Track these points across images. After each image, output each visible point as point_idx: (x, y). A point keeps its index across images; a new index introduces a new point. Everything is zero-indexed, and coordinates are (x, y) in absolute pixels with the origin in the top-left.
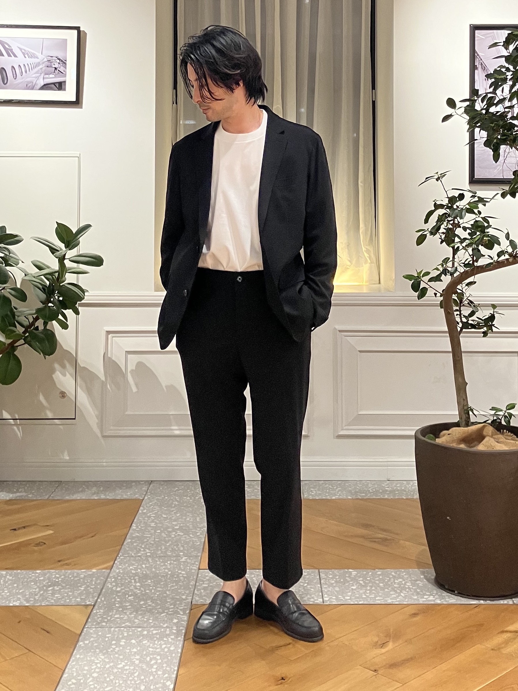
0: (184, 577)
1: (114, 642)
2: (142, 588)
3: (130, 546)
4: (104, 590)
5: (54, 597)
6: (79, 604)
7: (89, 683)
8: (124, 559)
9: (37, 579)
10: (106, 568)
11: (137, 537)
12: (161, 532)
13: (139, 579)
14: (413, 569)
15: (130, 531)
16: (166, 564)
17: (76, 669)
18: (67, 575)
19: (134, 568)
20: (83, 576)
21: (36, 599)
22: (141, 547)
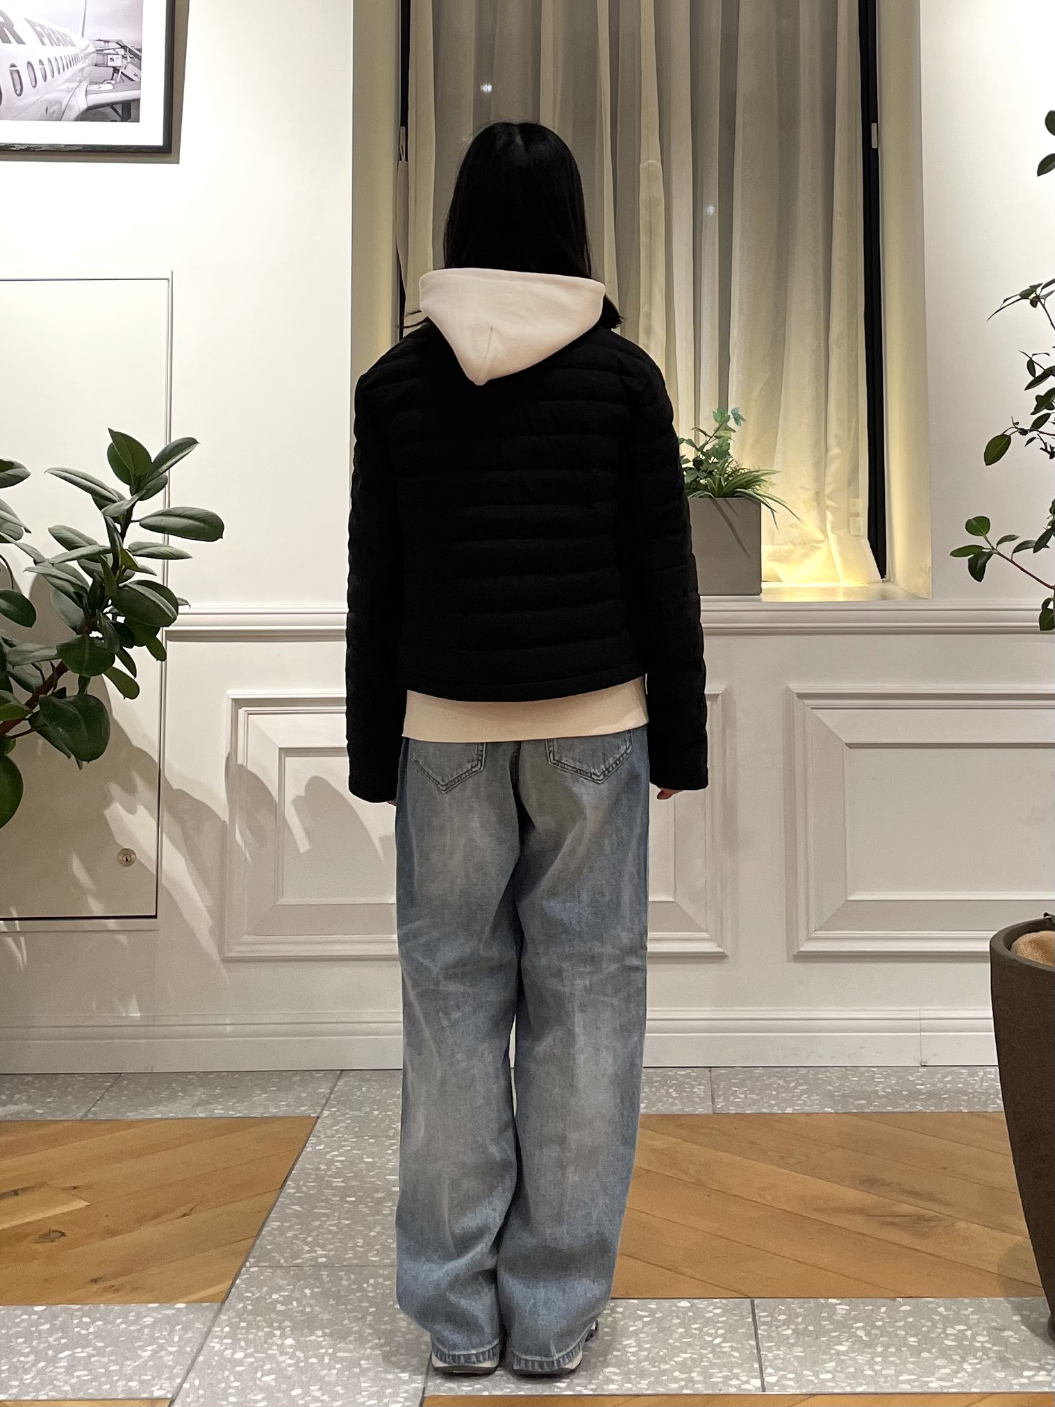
2: (298, 1353)
3: (278, 1239)
4: (201, 1358)
5: (73, 1377)
6: (133, 1396)
8: (261, 1273)
9: (34, 1329)
10: (212, 1299)
11: (297, 1215)
12: (358, 1201)
13: (293, 1328)
14: (991, 1299)
15: (280, 1199)
18: (111, 1318)
19: (283, 1296)
20: (152, 1320)
21: (24, 1384)
22: (304, 1241)
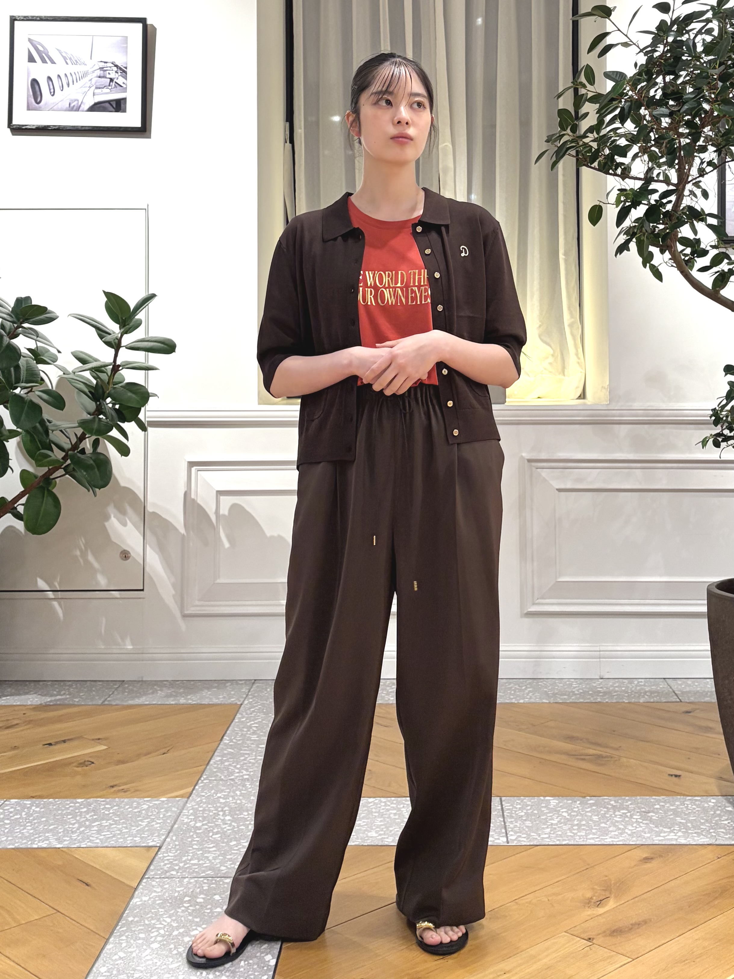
1: (187, 899)
2: (233, 824)
3: (219, 766)
4: (176, 826)
5: (101, 835)
6: (137, 845)
7: (144, 957)
8: (210, 783)
9: (77, 811)
10: (182, 796)
11: (230, 753)
13: (230, 811)
14: (643, 797)
15: (220, 746)
17: (127, 937)
18: (122, 805)
19: (224, 795)
20: (147, 806)
21: (72, 839)
22: (235, 767)
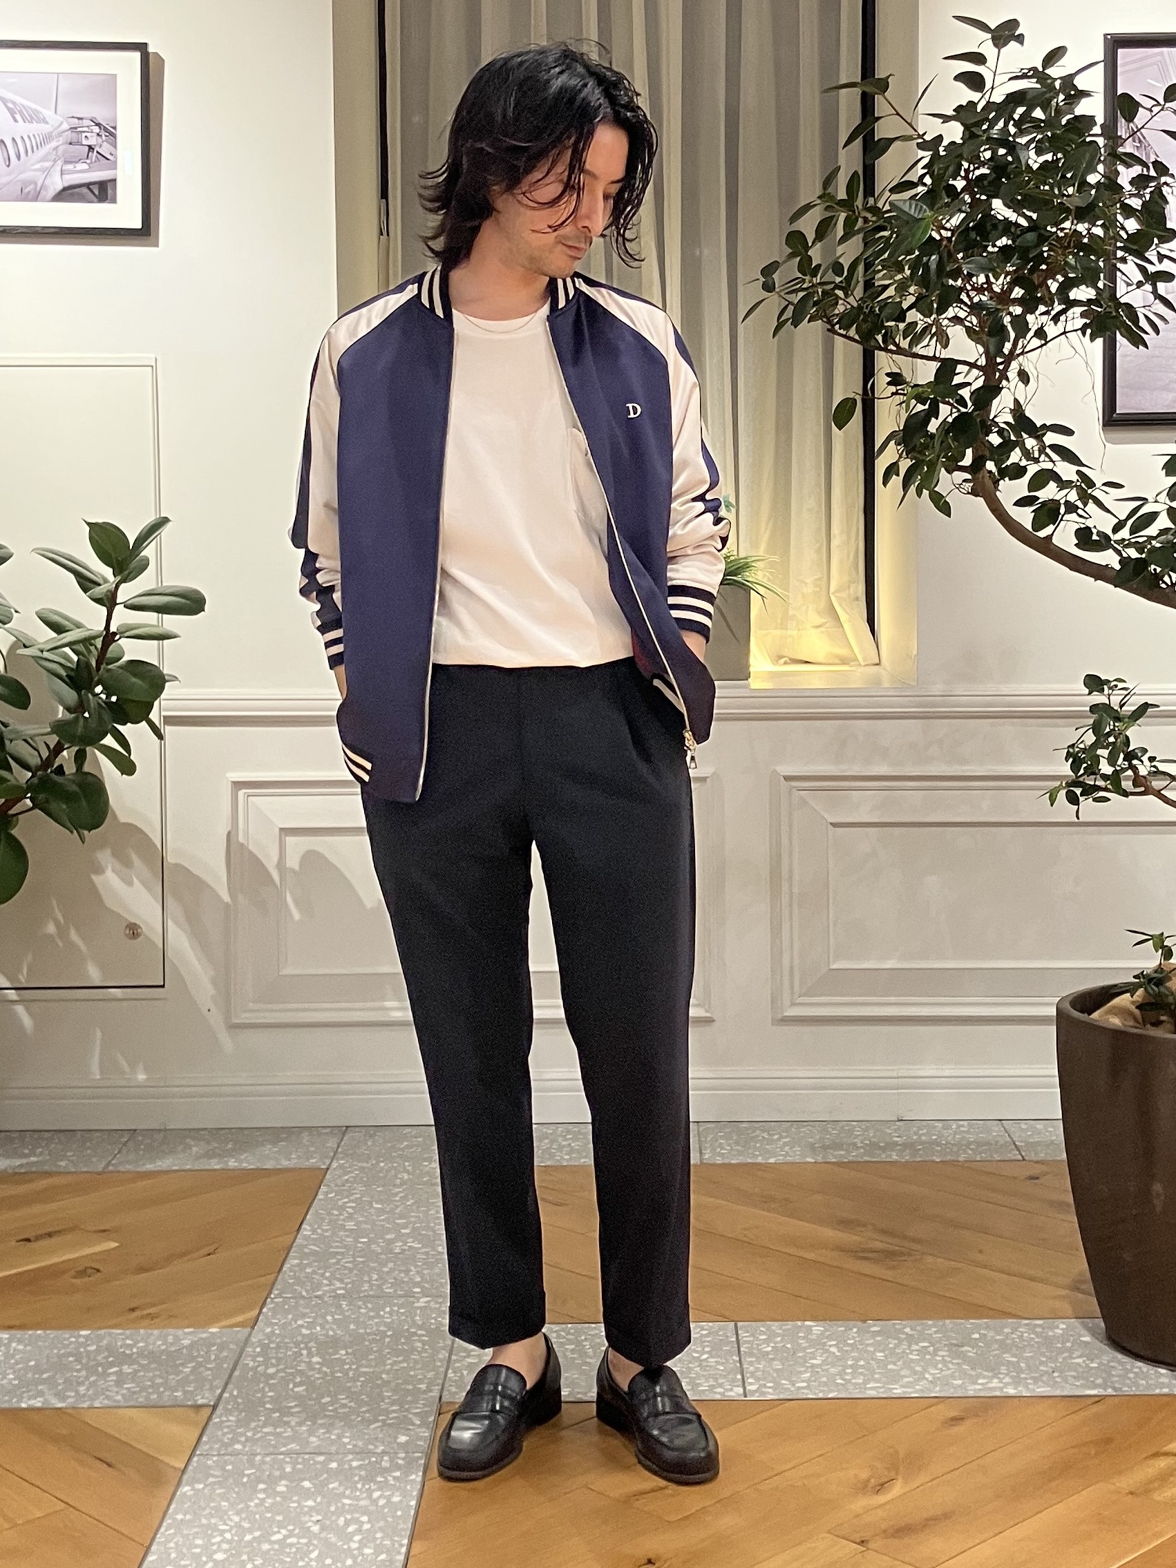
0: (424, 1343)
1: (261, 1486)
2: (325, 1369)
3: (298, 1274)
4: (237, 1373)
5: (123, 1388)
6: (179, 1403)
8: (284, 1303)
9: (82, 1350)
10: (241, 1325)
11: (314, 1253)
12: (370, 1242)
13: (319, 1349)
14: (955, 1321)
15: (297, 1240)
16: (382, 1313)
17: (176, 1543)
18: (151, 1340)
19: (308, 1322)
20: (189, 1342)
21: (79, 1395)
22: (322, 1276)
